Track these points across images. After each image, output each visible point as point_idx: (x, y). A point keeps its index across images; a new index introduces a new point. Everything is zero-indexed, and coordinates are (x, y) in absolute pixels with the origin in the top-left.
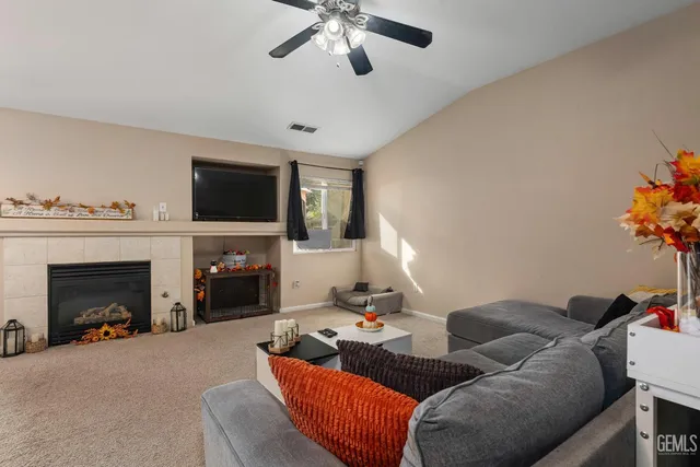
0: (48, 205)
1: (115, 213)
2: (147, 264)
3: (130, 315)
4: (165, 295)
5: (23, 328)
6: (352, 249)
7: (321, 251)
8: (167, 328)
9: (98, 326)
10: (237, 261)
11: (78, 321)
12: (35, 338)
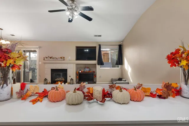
0: (51, 58)
1: (61, 59)
2: (67, 69)
3: (64, 80)
4: (70, 76)
5: (47, 80)
6: (119, 68)
7: (109, 68)
8: (69, 83)
9: (58, 81)
10: (87, 70)
11: (56, 80)
12: (48, 82)
